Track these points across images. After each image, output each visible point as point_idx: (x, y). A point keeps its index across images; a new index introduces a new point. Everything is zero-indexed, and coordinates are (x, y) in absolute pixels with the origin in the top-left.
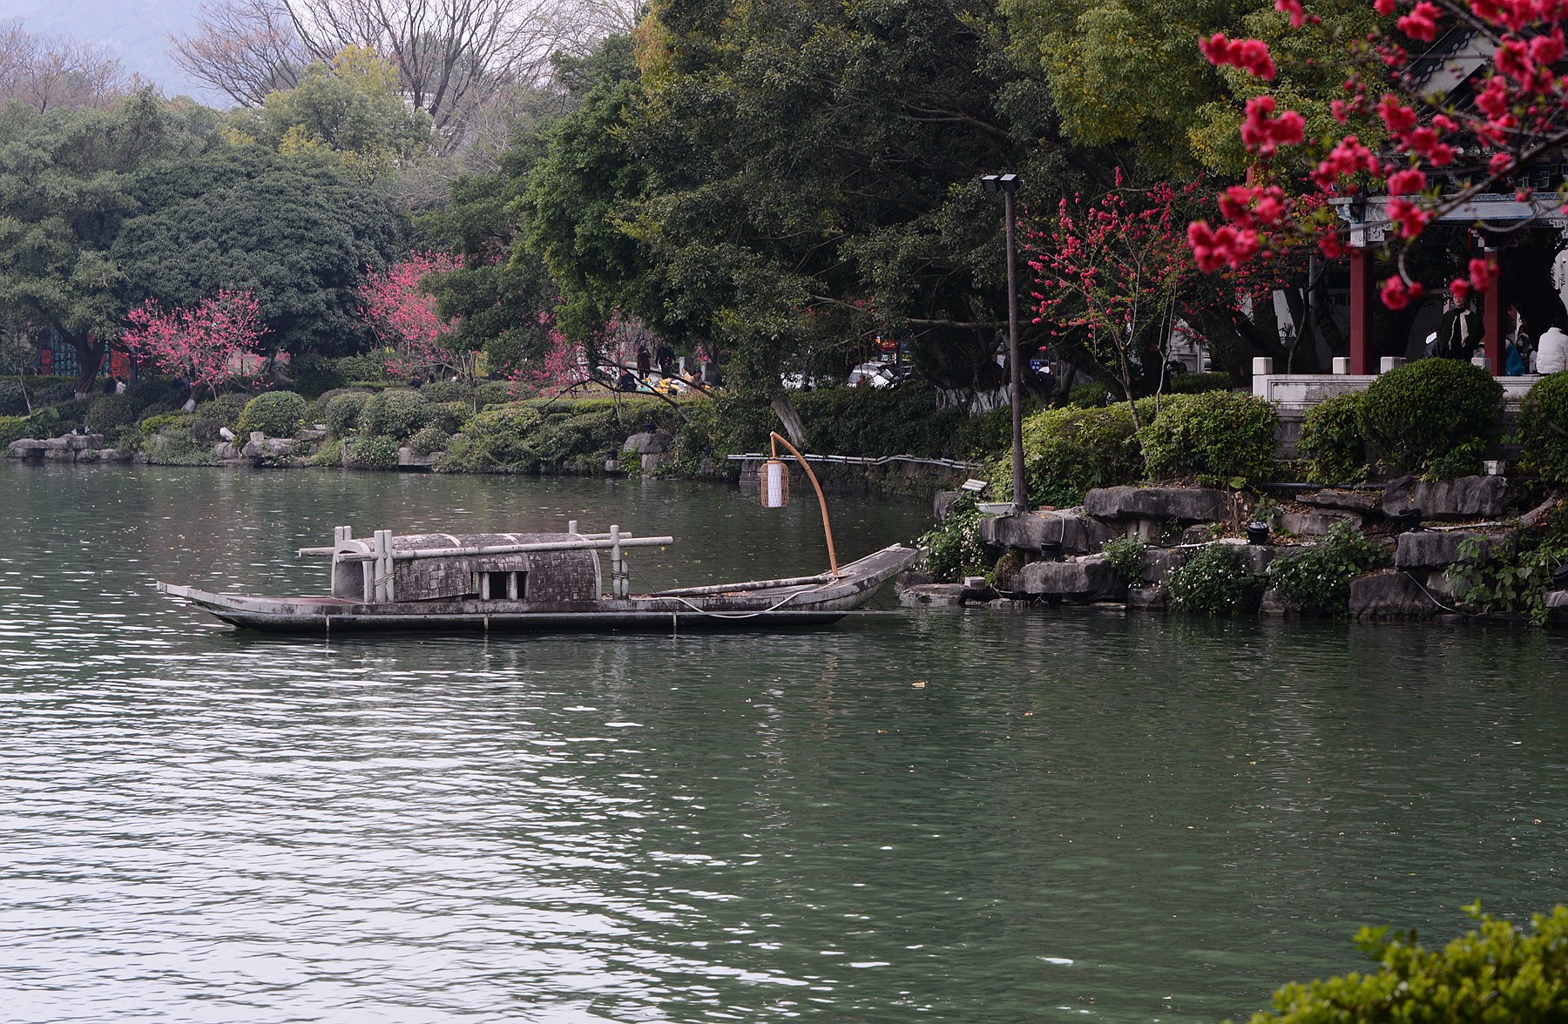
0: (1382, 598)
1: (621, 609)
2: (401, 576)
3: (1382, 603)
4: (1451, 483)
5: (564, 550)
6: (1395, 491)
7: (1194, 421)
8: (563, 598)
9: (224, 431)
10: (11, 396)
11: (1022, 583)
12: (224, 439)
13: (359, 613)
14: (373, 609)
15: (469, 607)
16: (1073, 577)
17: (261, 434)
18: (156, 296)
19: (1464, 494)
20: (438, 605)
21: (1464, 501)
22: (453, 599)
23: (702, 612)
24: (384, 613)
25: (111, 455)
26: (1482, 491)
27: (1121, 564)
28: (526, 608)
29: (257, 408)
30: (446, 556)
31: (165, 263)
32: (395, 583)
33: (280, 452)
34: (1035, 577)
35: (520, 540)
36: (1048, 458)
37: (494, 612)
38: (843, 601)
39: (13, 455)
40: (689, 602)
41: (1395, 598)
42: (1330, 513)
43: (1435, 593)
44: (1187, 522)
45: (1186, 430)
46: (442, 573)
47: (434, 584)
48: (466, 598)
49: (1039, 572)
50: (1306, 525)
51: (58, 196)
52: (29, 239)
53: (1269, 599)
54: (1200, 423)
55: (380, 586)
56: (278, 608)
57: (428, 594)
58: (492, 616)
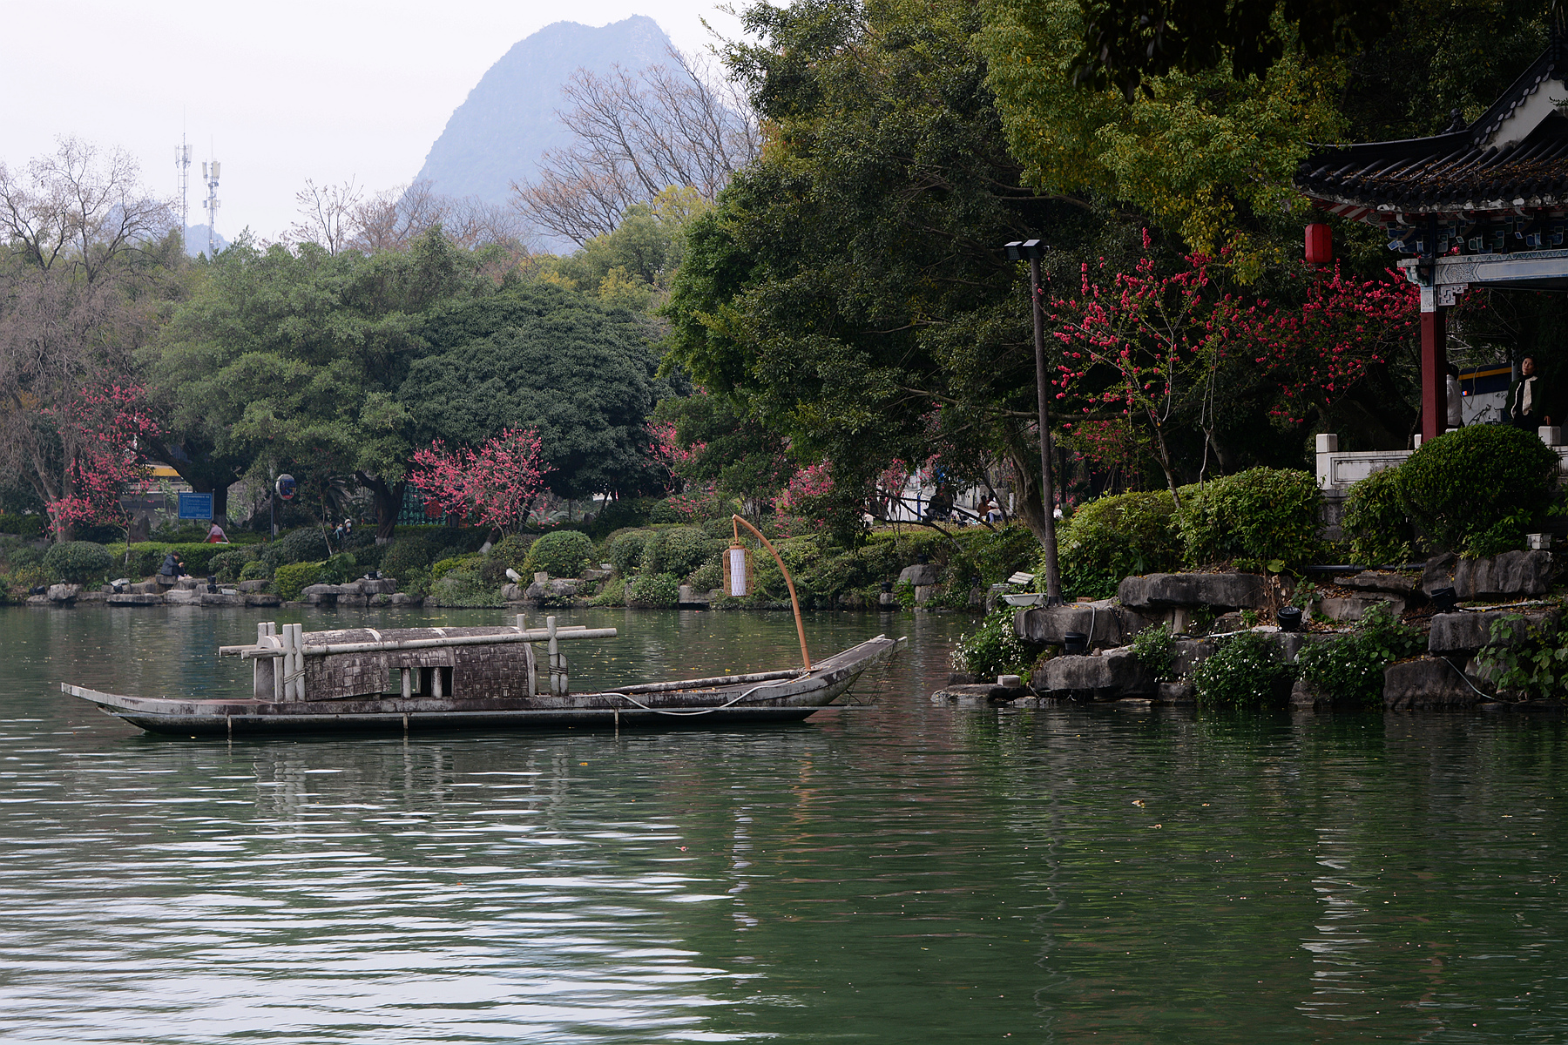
0: (1420, 687)
1: (556, 706)
2: (313, 674)
3: (1419, 693)
4: (1492, 559)
5: (495, 643)
6: (1435, 570)
7: (1229, 500)
8: (492, 695)
9: (510, 572)
10: (312, 542)
11: (1045, 679)
12: (511, 581)
13: (265, 713)
14: (280, 709)
15: (387, 705)
16: (1096, 671)
17: (545, 574)
18: (443, 437)
19: (1506, 572)
20: (352, 704)
21: (1506, 579)
22: (370, 697)
23: (647, 709)
24: (293, 713)
25: (401, 599)
26: (1525, 567)
27: (1149, 656)
28: (450, 706)
29: (541, 549)
30: (362, 651)
31: (453, 403)
32: (306, 680)
33: (563, 592)
34: (1057, 671)
35: (448, 634)
36: (1087, 545)
37: (415, 711)
39: (307, 601)
40: (633, 699)
41: (1433, 687)
42: (1371, 596)
43: (1474, 680)
44: (1220, 610)
45: (1221, 510)
46: (357, 670)
47: (348, 682)
48: (383, 697)
49: (1062, 666)
50: (1346, 610)
51: (344, 337)
52: (316, 381)
53: (1299, 692)
54: (1235, 502)
55: (290, 684)
56: (177, 708)
57: (342, 692)
58: (414, 715)
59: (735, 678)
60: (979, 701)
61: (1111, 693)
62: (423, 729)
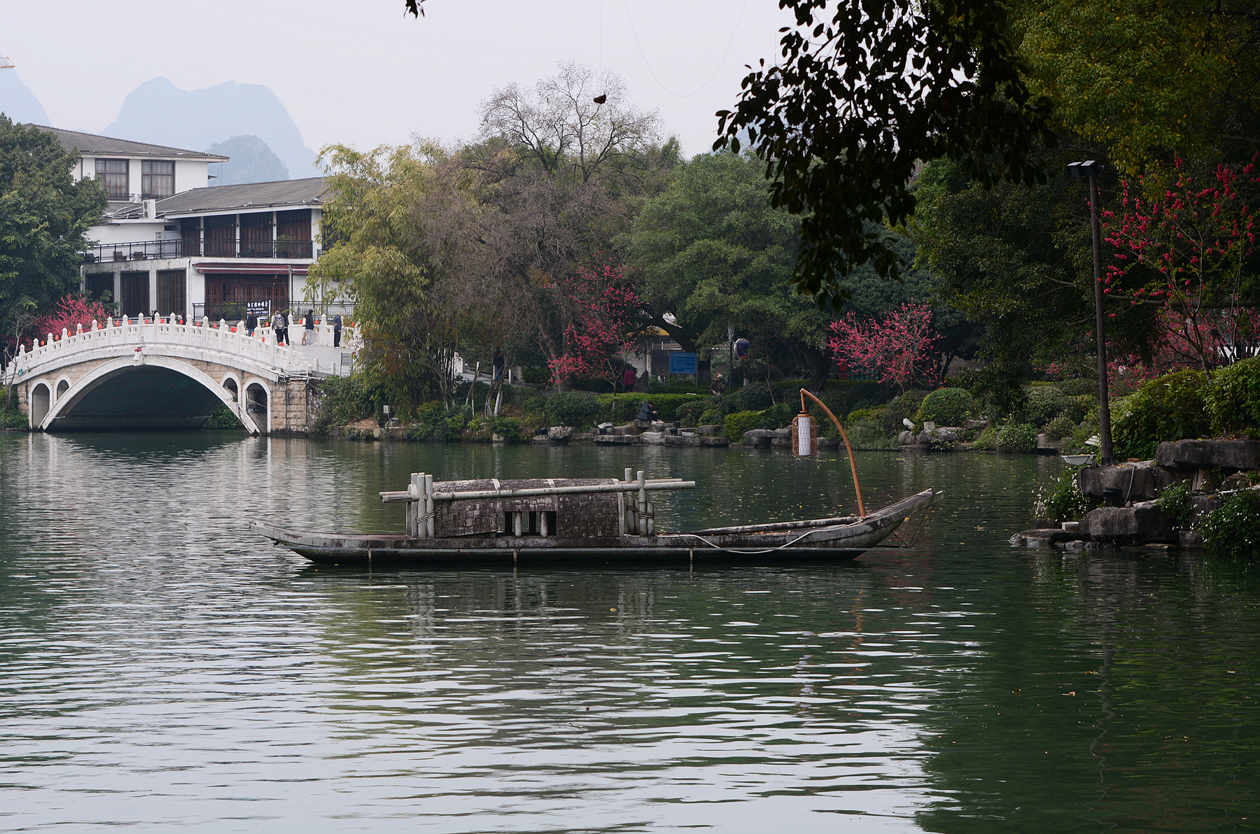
1: (641, 544)
2: (441, 515)
5: (592, 492)
7: (1240, 379)
8: (588, 535)
9: (906, 421)
10: (759, 395)
11: (1089, 526)
12: (907, 428)
13: (401, 547)
14: (413, 544)
15: (501, 542)
16: (1126, 520)
17: (933, 424)
18: (857, 310)
20: (472, 540)
22: (488, 535)
23: (718, 548)
24: (423, 548)
25: (822, 442)
27: (1170, 508)
28: (553, 544)
29: (930, 402)
30: (482, 498)
31: (864, 282)
32: (436, 521)
33: (946, 438)
35: (557, 484)
36: (1137, 414)
37: (524, 547)
38: (856, 539)
39: (749, 443)
40: (706, 540)
44: (1229, 470)
45: (1235, 387)
46: (476, 513)
47: (469, 523)
48: (498, 535)
49: (1100, 516)
51: (777, 228)
52: (754, 263)
54: (1245, 381)
55: (421, 523)
56: (329, 542)
57: (464, 531)
58: (522, 550)
59: (801, 523)
60: (1042, 543)
61: (1141, 538)
62: (531, 563)
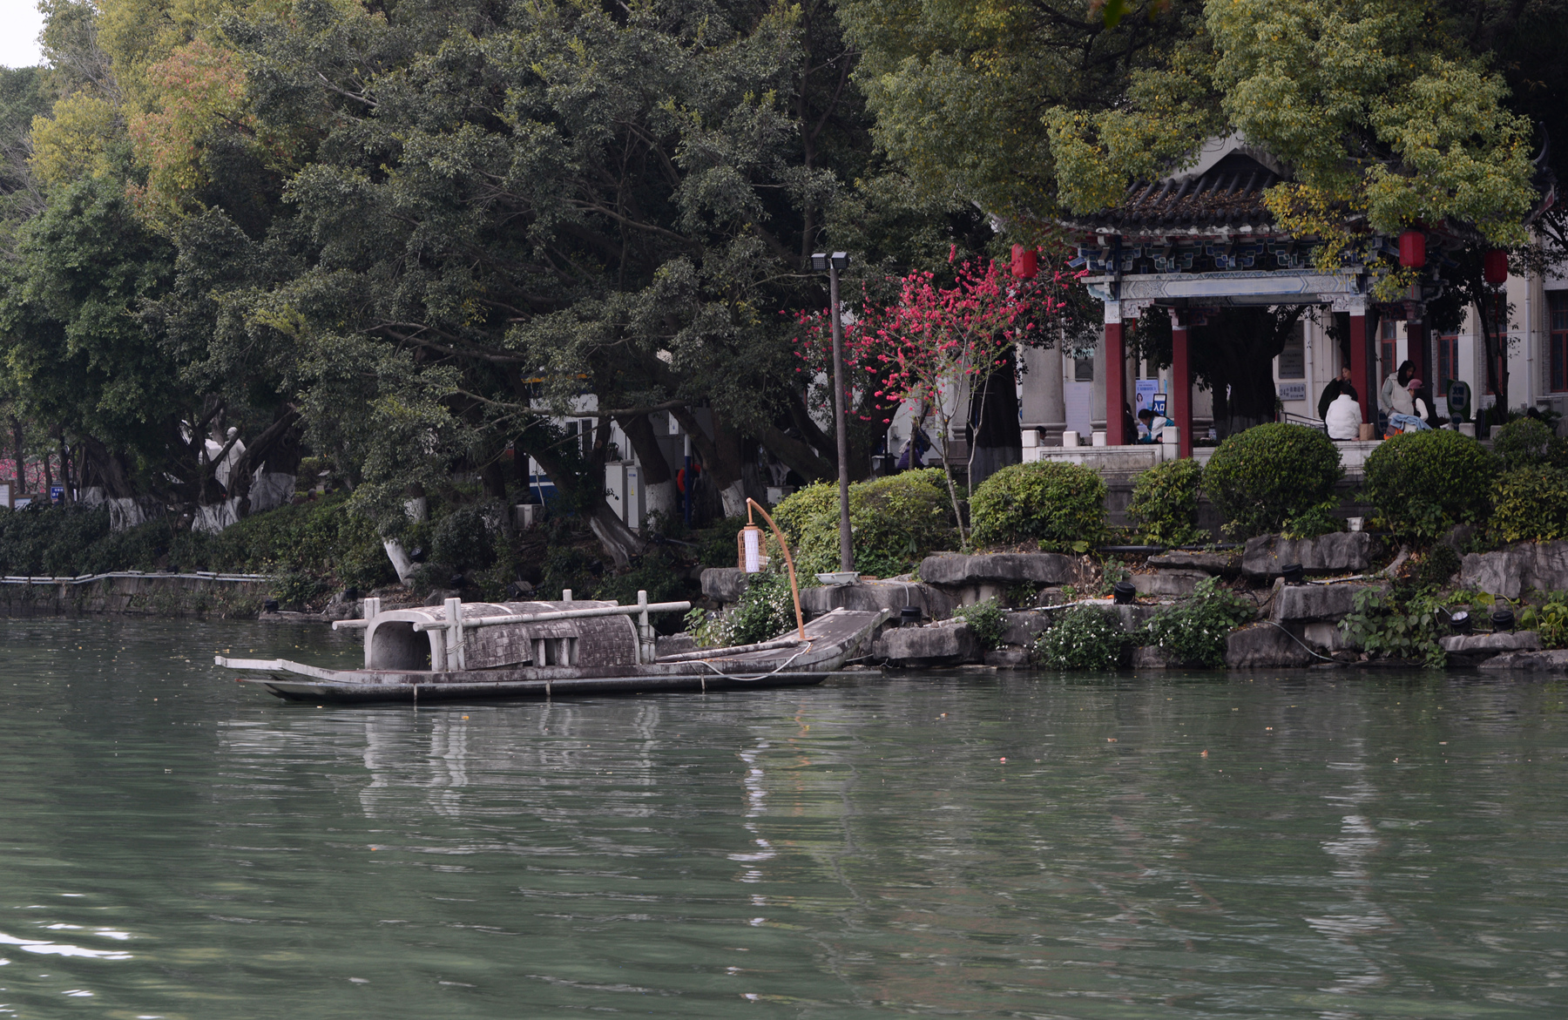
0: (1257, 651)
2: (470, 644)
3: (1257, 656)
4: (1315, 539)
6: (1256, 549)
7: (1037, 488)
8: (608, 663)
11: (885, 648)
13: (439, 682)
19: (1331, 550)
21: (1331, 556)
22: (514, 666)
23: (722, 675)
24: (458, 682)
26: (1349, 546)
27: (981, 627)
28: (578, 673)
32: (466, 651)
34: (898, 642)
36: (864, 529)
37: (553, 678)
40: (711, 666)
41: (1270, 651)
42: (1181, 572)
43: (1311, 645)
44: (1041, 586)
46: (506, 641)
47: (500, 652)
50: (1157, 585)
53: (1148, 654)
55: (452, 654)
58: (555, 682)
62: (563, 694)
